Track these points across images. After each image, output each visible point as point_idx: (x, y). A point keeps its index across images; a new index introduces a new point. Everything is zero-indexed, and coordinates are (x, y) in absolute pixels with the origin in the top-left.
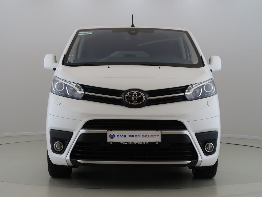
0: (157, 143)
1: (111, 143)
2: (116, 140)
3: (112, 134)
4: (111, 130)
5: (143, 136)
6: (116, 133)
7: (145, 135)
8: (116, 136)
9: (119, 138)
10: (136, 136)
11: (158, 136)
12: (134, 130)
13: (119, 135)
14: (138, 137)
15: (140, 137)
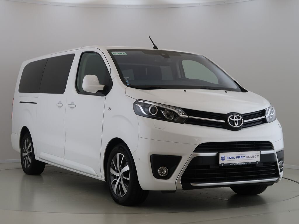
0: (257, 163)
1: (223, 165)
2: (226, 162)
3: (223, 156)
4: (222, 152)
5: (247, 157)
6: (226, 154)
7: (248, 155)
8: (226, 158)
9: (229, 160)
10: (241, 157)
11: (258, 156)
12: (240, 152)
13: (229, 156)
14: (243, 157)
15: (245, 157)
